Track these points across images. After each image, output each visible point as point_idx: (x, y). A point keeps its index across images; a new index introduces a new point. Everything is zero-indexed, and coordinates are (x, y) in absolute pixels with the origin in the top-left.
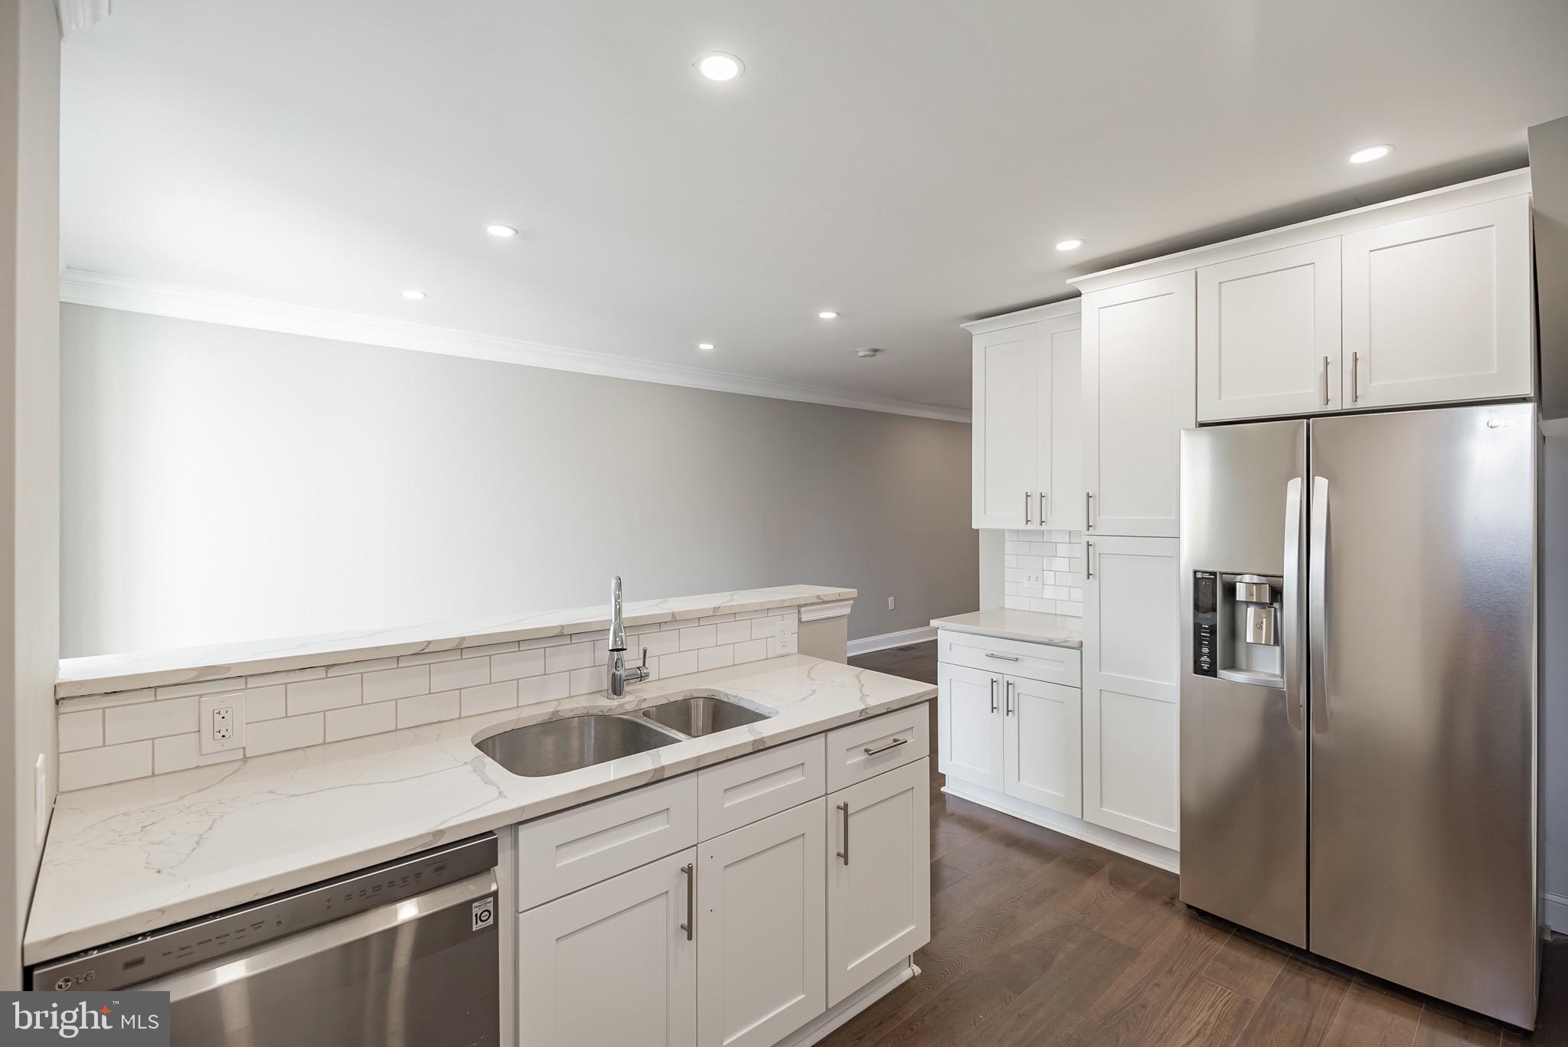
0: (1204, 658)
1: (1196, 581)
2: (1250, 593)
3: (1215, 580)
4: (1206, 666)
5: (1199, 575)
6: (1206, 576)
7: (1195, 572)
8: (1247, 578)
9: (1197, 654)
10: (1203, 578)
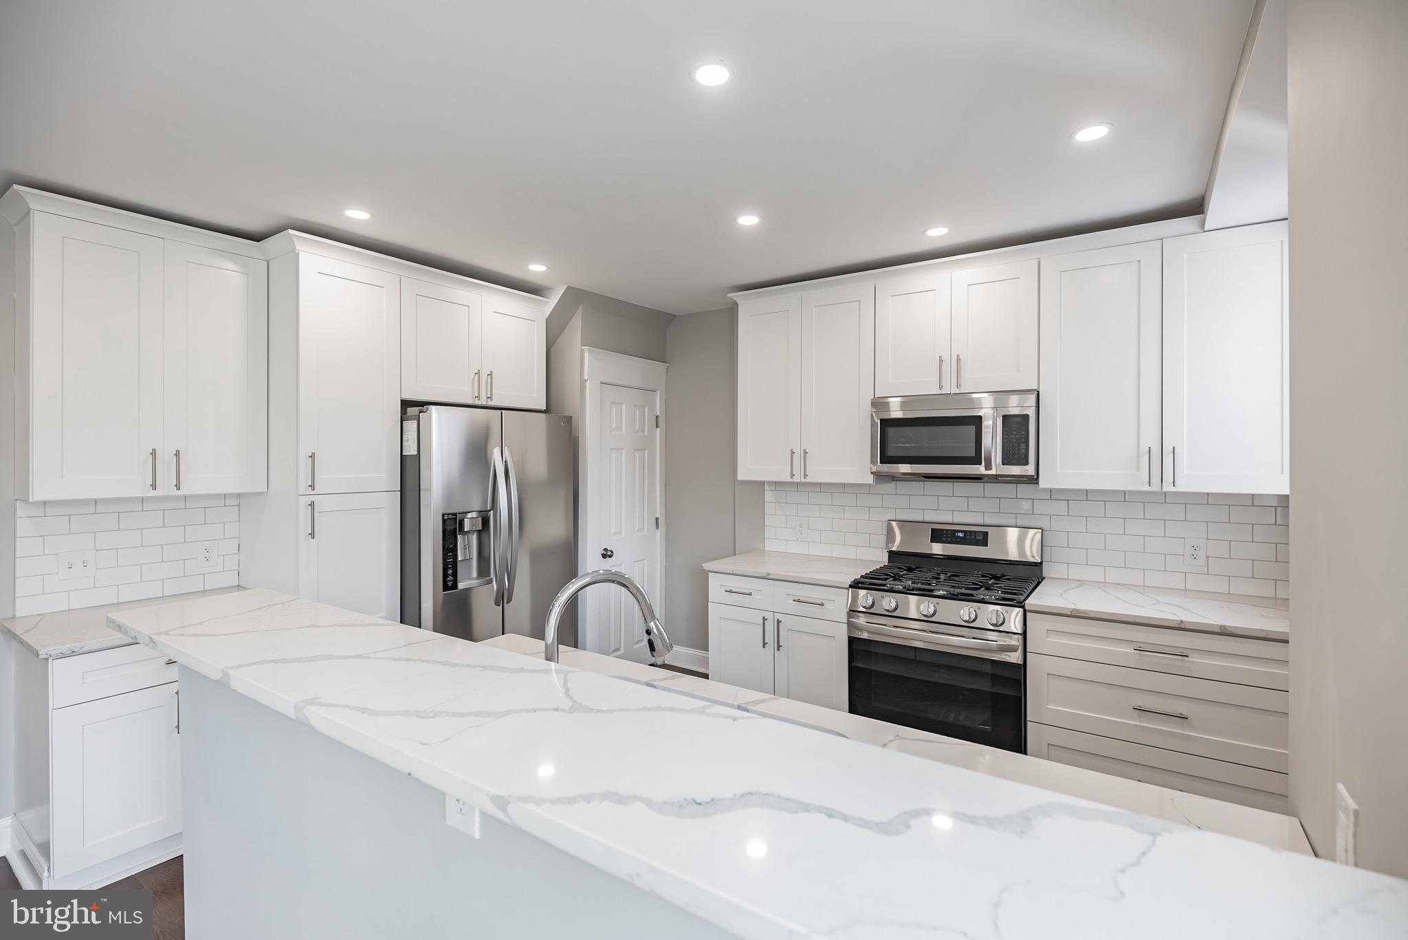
0: (450, 578)
1: (444, 521)
2: (472, 525)
3: (455, 519)
4: (450, 584)
5: (446, 517)
6: (451, 516)
7: (443, 515)
8: (469, 515)
9: (445, 575)
10: (448, 519)
